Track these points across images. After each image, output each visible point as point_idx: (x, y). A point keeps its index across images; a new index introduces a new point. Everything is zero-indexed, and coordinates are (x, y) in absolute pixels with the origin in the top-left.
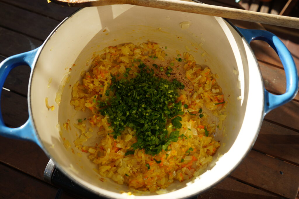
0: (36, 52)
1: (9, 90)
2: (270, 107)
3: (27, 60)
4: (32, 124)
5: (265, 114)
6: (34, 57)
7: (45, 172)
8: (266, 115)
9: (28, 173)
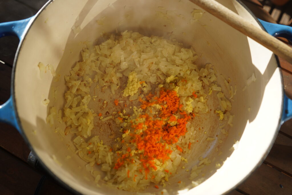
0: (28, 22)
1: (4, 63)
2: (288, 115)
3: (16, 30)
4: (12, 104)
5: (282, 122)
6: (25, 27)
7: (30, 156)
8: (284, 124)
9: (13, 153)
